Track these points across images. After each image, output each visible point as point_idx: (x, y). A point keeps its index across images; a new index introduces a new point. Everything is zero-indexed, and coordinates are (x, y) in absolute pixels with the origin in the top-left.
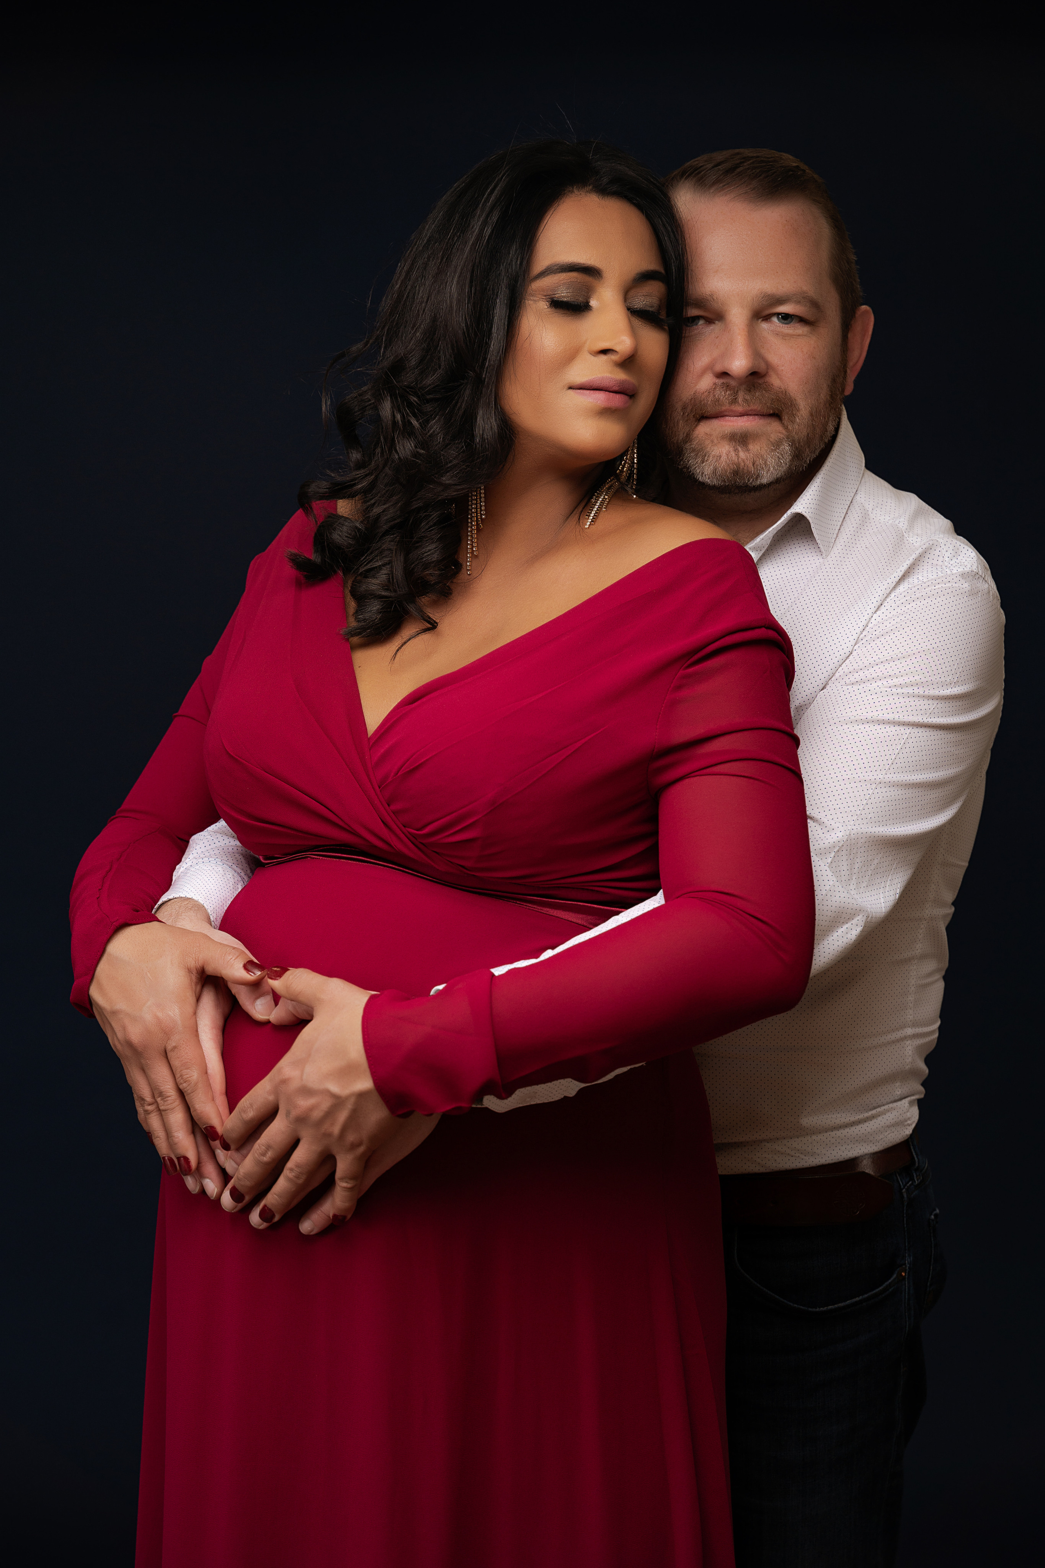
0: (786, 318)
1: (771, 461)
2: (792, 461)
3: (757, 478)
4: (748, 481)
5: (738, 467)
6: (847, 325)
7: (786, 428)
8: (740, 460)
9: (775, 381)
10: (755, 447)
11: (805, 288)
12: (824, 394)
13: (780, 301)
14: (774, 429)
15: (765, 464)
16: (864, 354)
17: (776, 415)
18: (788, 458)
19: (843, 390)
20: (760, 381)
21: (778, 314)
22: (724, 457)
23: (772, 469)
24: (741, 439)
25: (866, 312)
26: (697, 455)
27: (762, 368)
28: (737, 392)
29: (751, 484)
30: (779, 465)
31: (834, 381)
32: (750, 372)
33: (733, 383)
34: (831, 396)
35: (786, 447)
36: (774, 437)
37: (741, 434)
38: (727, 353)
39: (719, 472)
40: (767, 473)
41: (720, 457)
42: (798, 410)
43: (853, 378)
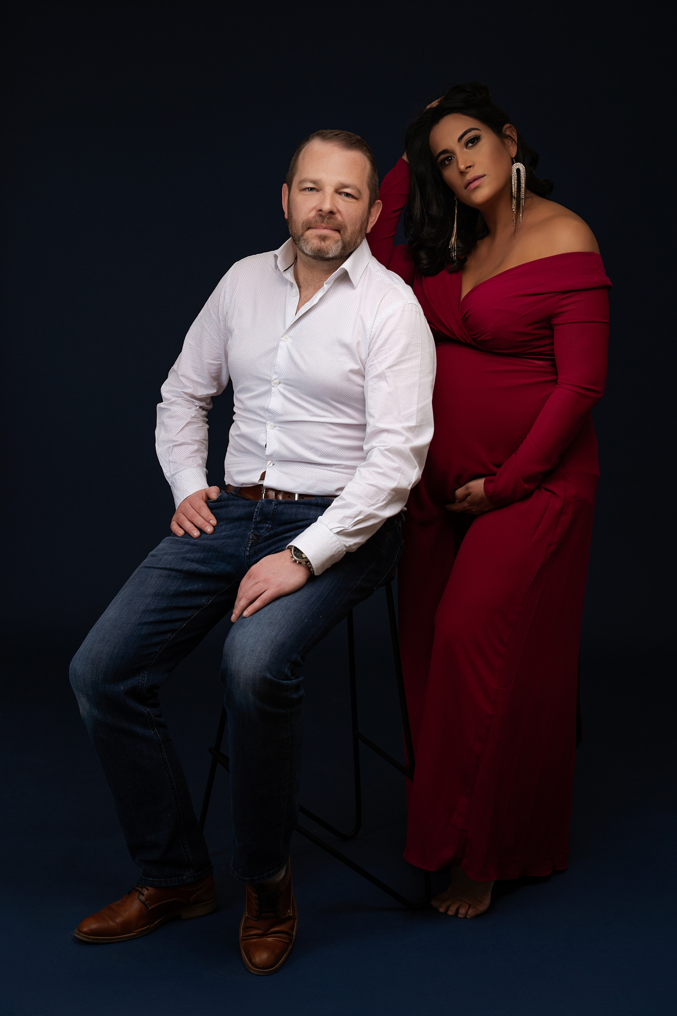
0: (348, 195)
1: (334, 248)
2: (341, 249)
3: (327, 254)
4: (324, 255)
5: (321, 249)
6: (371, 205)
7: (341, 236)
8: (322, 246)
9: (338, 216)
10: (328, 242)
11: (356, 184)
12: (358, 227)
13: (346, 187)
14: (336, 235)
15: (331, 248)
16: (376, 219)
17: (338, 231)
18: (340, 248)
19: (366, 229)
20: (334, 216)
21: (345, 193)
22: (316, 244)
23: (334, 251)
24: (323, 238)
25: (379, 203)
26: (305, 241)
27: (335, 210)
28: (324, 218)
29: (325, 256)
30: (337, 250)
31: (363, 224)
32: (330, 211)
33: (324, 214)
34: (361, 229)
35: (340, 243)
36: (336, 239)
37: (324, 236)
38: (323, 201)
39: (313, 249)
40: (332, 252)
41: (314, 243)
42: (347, 230)
43: (371, 227)
